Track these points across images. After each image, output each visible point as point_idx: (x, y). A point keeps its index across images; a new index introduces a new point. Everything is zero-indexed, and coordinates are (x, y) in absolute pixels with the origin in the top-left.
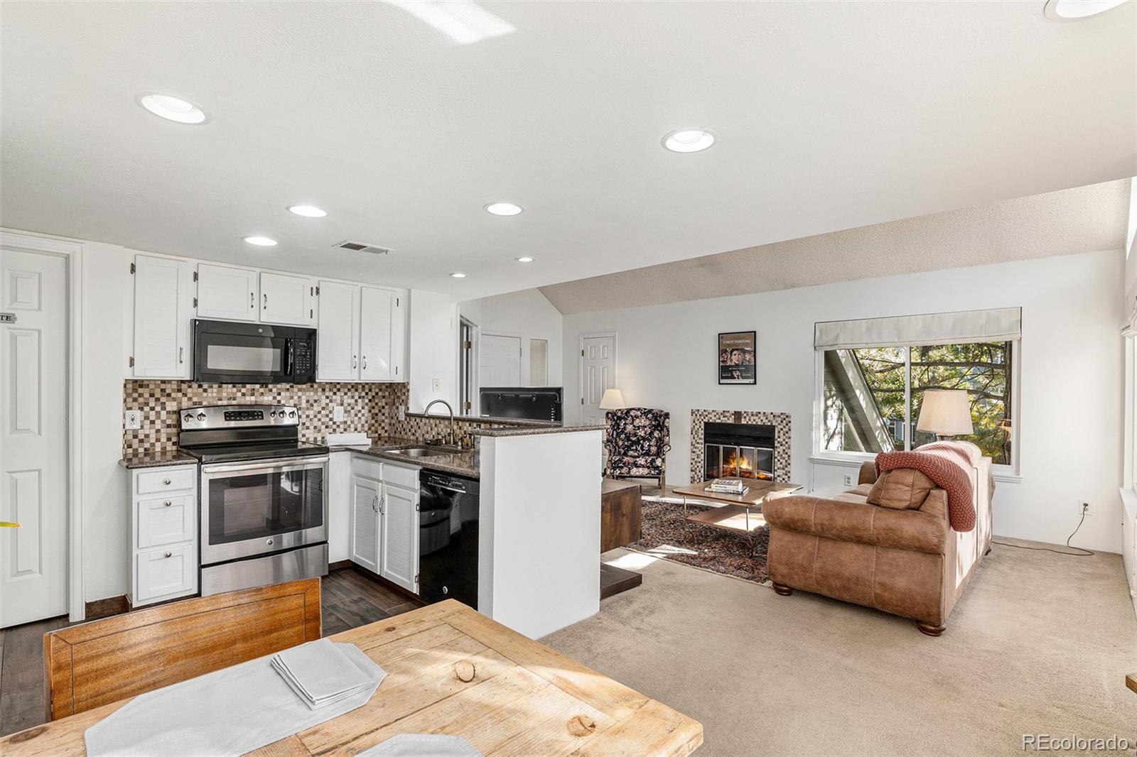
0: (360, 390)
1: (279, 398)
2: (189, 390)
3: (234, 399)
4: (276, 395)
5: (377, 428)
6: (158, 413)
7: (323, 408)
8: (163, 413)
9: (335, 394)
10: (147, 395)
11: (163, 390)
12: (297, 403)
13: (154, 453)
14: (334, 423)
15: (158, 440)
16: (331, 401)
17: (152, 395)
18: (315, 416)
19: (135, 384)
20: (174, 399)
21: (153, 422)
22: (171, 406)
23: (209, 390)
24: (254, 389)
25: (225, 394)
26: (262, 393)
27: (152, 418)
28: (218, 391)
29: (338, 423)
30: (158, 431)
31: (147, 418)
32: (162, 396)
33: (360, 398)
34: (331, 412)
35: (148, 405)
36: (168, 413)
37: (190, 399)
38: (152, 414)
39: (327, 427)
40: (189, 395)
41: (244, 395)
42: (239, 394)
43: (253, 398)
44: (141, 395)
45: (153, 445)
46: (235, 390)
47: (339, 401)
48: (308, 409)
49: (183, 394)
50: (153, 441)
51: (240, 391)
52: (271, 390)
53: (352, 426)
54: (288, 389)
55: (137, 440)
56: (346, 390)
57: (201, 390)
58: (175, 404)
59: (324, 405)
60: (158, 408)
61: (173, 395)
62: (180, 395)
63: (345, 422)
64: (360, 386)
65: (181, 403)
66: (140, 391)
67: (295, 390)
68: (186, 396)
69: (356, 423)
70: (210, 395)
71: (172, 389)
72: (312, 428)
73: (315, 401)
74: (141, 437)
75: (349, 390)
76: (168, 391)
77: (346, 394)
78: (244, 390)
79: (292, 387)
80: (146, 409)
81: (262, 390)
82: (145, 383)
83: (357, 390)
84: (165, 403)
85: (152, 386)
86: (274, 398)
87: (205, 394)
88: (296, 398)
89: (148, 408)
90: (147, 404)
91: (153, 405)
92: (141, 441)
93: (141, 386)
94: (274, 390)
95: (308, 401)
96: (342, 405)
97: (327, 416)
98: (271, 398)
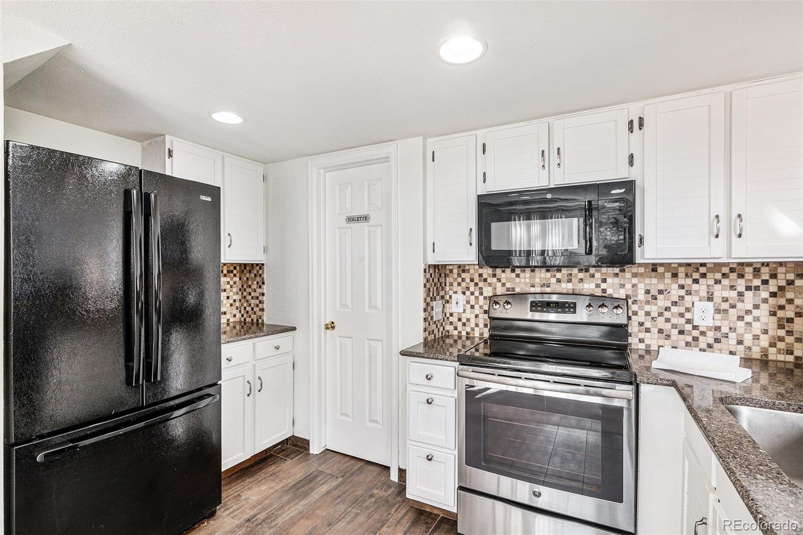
0: (749, 276)
1: (603, 286)
2: (503, 275)
3: (548, 286)
4: (599, 282)
6: (477, 298)
7: (675, 303)
8: (481, 298)
9: (696, 281)
10: (468, 280)
11: (481, 275)
12: (630, 293)
13: (474, 338)
14: (695, 328)
15: (477, 325)
16: (689, 293)
17: (472, 280)
18: (660, 314)
19: (459, 269)
20: (490, 285)
21: (472, 307)
22: (488, 291)
23: (522, 275)
24: (571, 274)
25: (538, 280)
26: (582, 280)
27: (472, 303)
28: (530, 276)
29: (701, 329)
30: (477, 316)
31: (468, 302)
32: (480, 281)
33: (749, 288)
34: (688, 310)
35: (469, 290)
36: (485, 298)
37: (504, 285)
38: (472, 298)
39: (681, 332)
40: (503, 281)
41: (559, 281)
42: (553, 280)
43: (570, 286)
44: (463, 280)
45: (473, 329)
46: (548, 275)
47: (704, 293)
48: (648, 302)
49: (498, 279)
50: (473, 325)
51: (555, 276)
52: (593, 276)
53: (732, 335)
54: (617, 274)
55: (461, 323)
56: (718, 276)
57: (513, 275)
58: (490, 289)
59: (676, 299)
60: (477, 293)
61: (489, 280)
62: (495, 280)
63: (718, 329)
64: (749, 270)
65: (495, 289)
66: (463, 275)
67: (628, 275)
68: (500, 281)
69: (740, 331)
70: (522, 280)
71: (488, 274)
72: (655, 331)
73: (661, 292)
74: (464, 320)
75: (724, 275)
76: (485, 276)
77: (718, 282)
78: (559, 275)
79: (623, 271)
80: (468, 293)
81: (581, 275)
82: (467, 267)
83: (741, 276)
84: (482, 288)
85: (472, 271)
86: (598, 286)
87: (517, 280)
88: (628, 286)
89: (469, 292)
90: (468, 288)
91: (473, 290)
92: (464, 324)
93: (464, 271)
94: (598, 275)
95: (648, 292)
96: (710, 299)
97: (681, 315)
98: (593, 286)
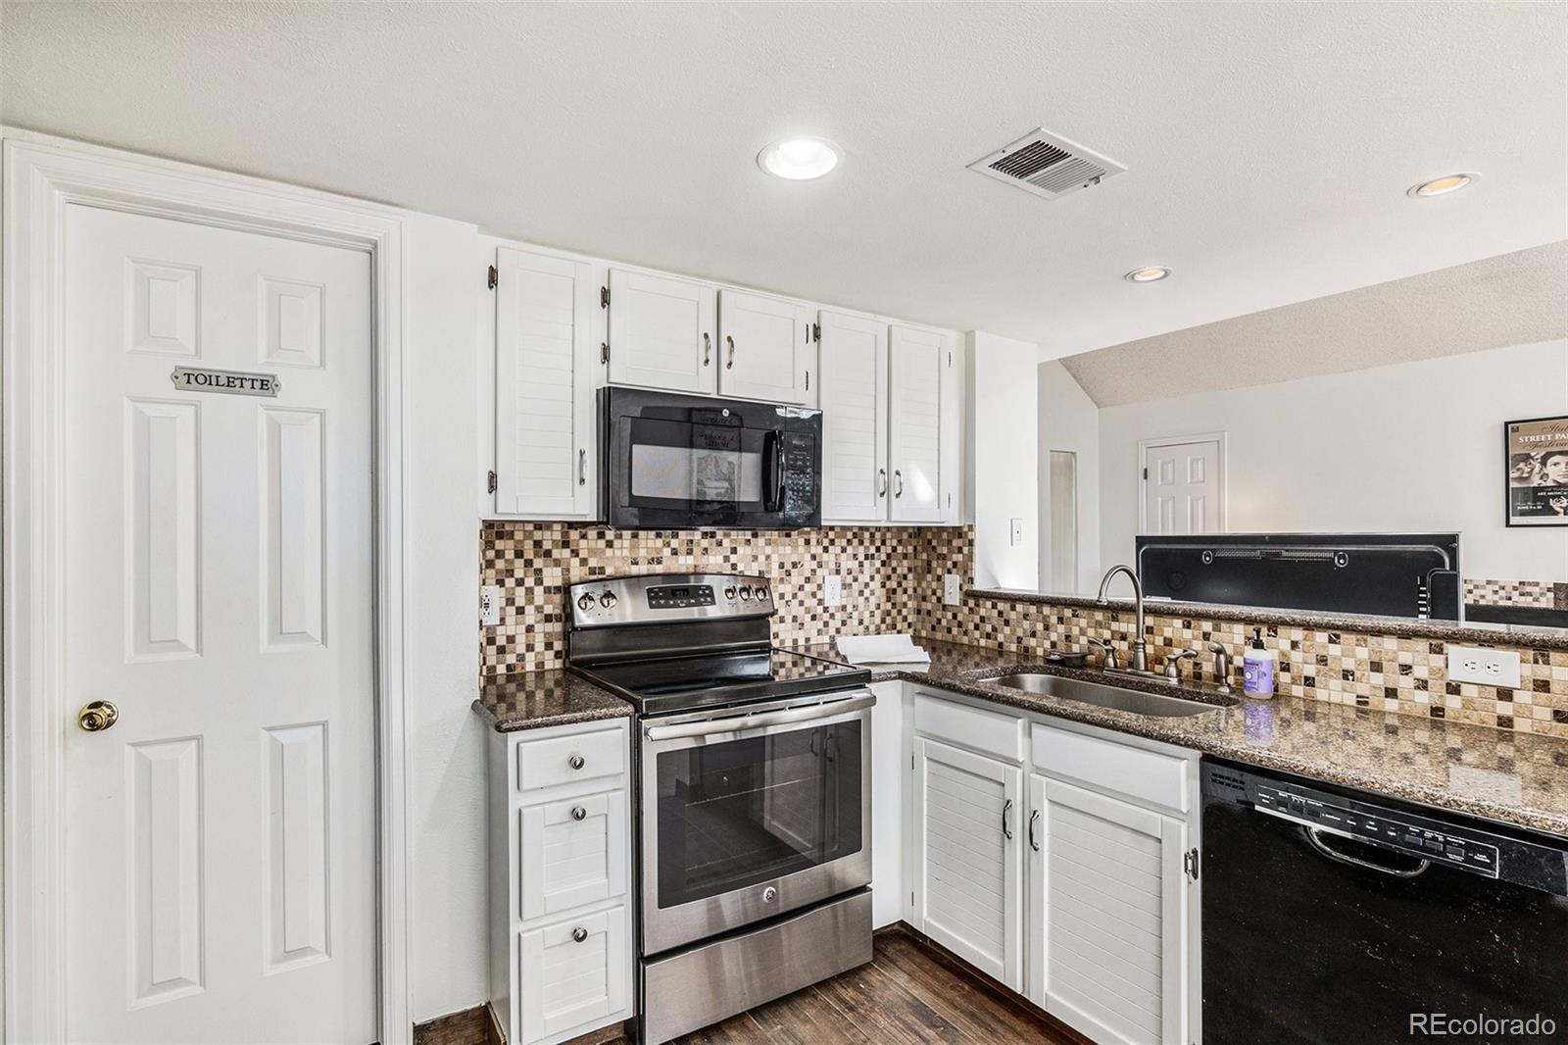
0: (867, 543)
1: (733, 559)
2: (583, 543)
3: (659, 562)
4: (728, 553)
5: (894, 618)
6: (530, 591)
7: (808, 580)
8: (539, 591)
9: (826, 550)
10: (510, 555)
11: (538, 544)
12: (763, 568)
13: (523, 675)
14: (826, 610)
15: (530, 648)
16: (820, 565)
17: (519, 554)
18: (795, 596)
19: (490, 531)
20: (557, 563)
21: (520, 611)
22: (553, 577)
23: (617, 543)
24: (691, 542)
25: (643, 552)
26: (706, 549)
27: (520, 601)
28: (631, 545)
29: (831, 611)
30: (530, 629)
31: (510, 601)
32: (536, 555)
33: (867, 557)
34: (819, 587)
35: (512, 576)
36: (547, 590)
37: (584, 562)
38: (520, 592)
39: (814, 618)
40: (583, 554)
41: (675, 552)
42: (667, 552)
43: (690, 560)
44: (500, 554)
45: (521, 658)
46: (659, 542)
47: (832, 566)
48: (782, 580)
49: (572, 551)
50: (521, 648)
51: (668, 544)
52: (720, 544)
53: (855, 615)
54: (749, 540)
55: (494, 647)
56: (844, 542)
57: (602, 543)
58: (558, 571)
59: (808, 574)
60: (530, 582)
61: (556, 554)
62: (566, 553)
63: (844, 608)
64: (867, 535)
65: (568, 570)
66: (499, 544)
67: (761, 541)
68: (577, 555)
69: (861, 608)
70: (618, 553)
71: (554, 541)
72: (789, 619)
73: (794, 565)
74: (501, 641)
75: (849, 542)
76: (547, 545)
77: (844, 550)
78: (674, 543)
79: (755, 535)
80: (510, 582)
81: (705, 543)
82: (508, 528)
83: (861, 543)
84: (541, 570)
85: (518, 536)
86: (726, 559)
87: (609, 552)
88: (762, 558)
89: (513, 580)
90: (510, 573)
91: (522, 576)
92: (501, 650)
93: (500, 536)
94: (726, 542)
95: (782, 566)
96: (838, 572)
97: (814, 595)
98: (720, 559)
